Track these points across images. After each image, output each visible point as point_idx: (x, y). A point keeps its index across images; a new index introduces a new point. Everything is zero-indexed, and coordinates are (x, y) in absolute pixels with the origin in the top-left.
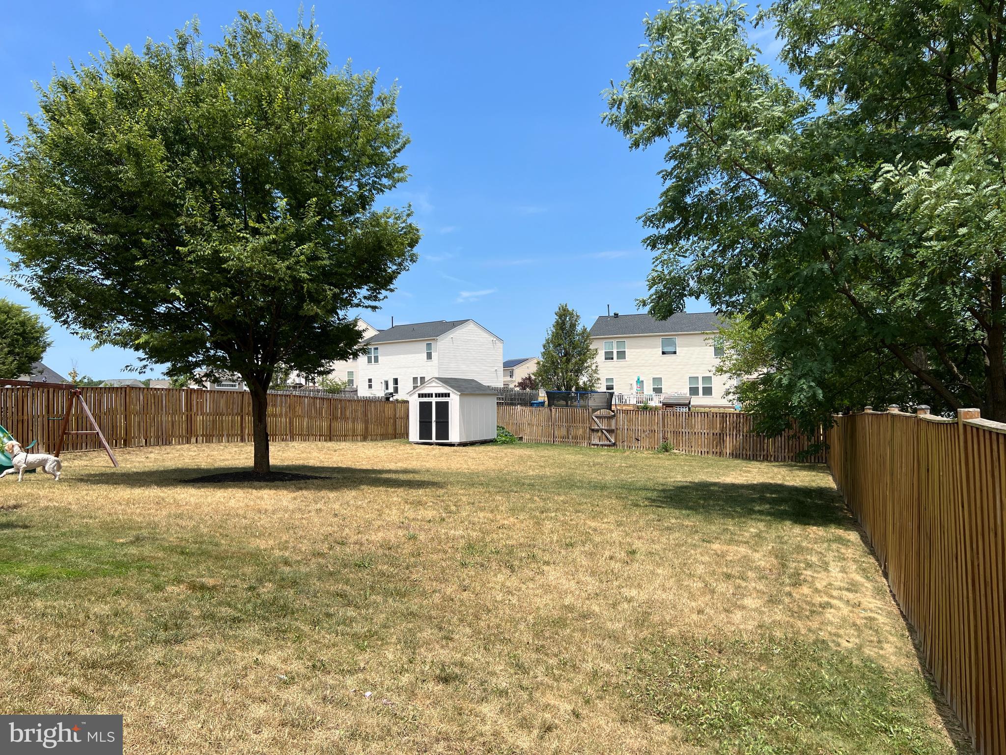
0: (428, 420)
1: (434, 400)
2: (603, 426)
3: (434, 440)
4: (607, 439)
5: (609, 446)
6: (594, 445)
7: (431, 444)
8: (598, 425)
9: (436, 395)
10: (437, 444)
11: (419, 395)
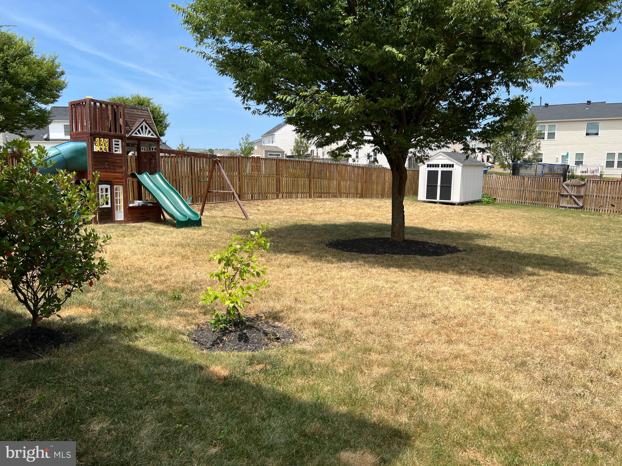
0: (434, 184)
1: (440, 169)
2: (573, 192)
3: (438, 200)
4: (576, 202)
5: (577, 208)
6: (562, 207)
7: (435, 203)
8: (567, 192)
9: (443, 166)
10: (441, 203)
11: (428, 166)
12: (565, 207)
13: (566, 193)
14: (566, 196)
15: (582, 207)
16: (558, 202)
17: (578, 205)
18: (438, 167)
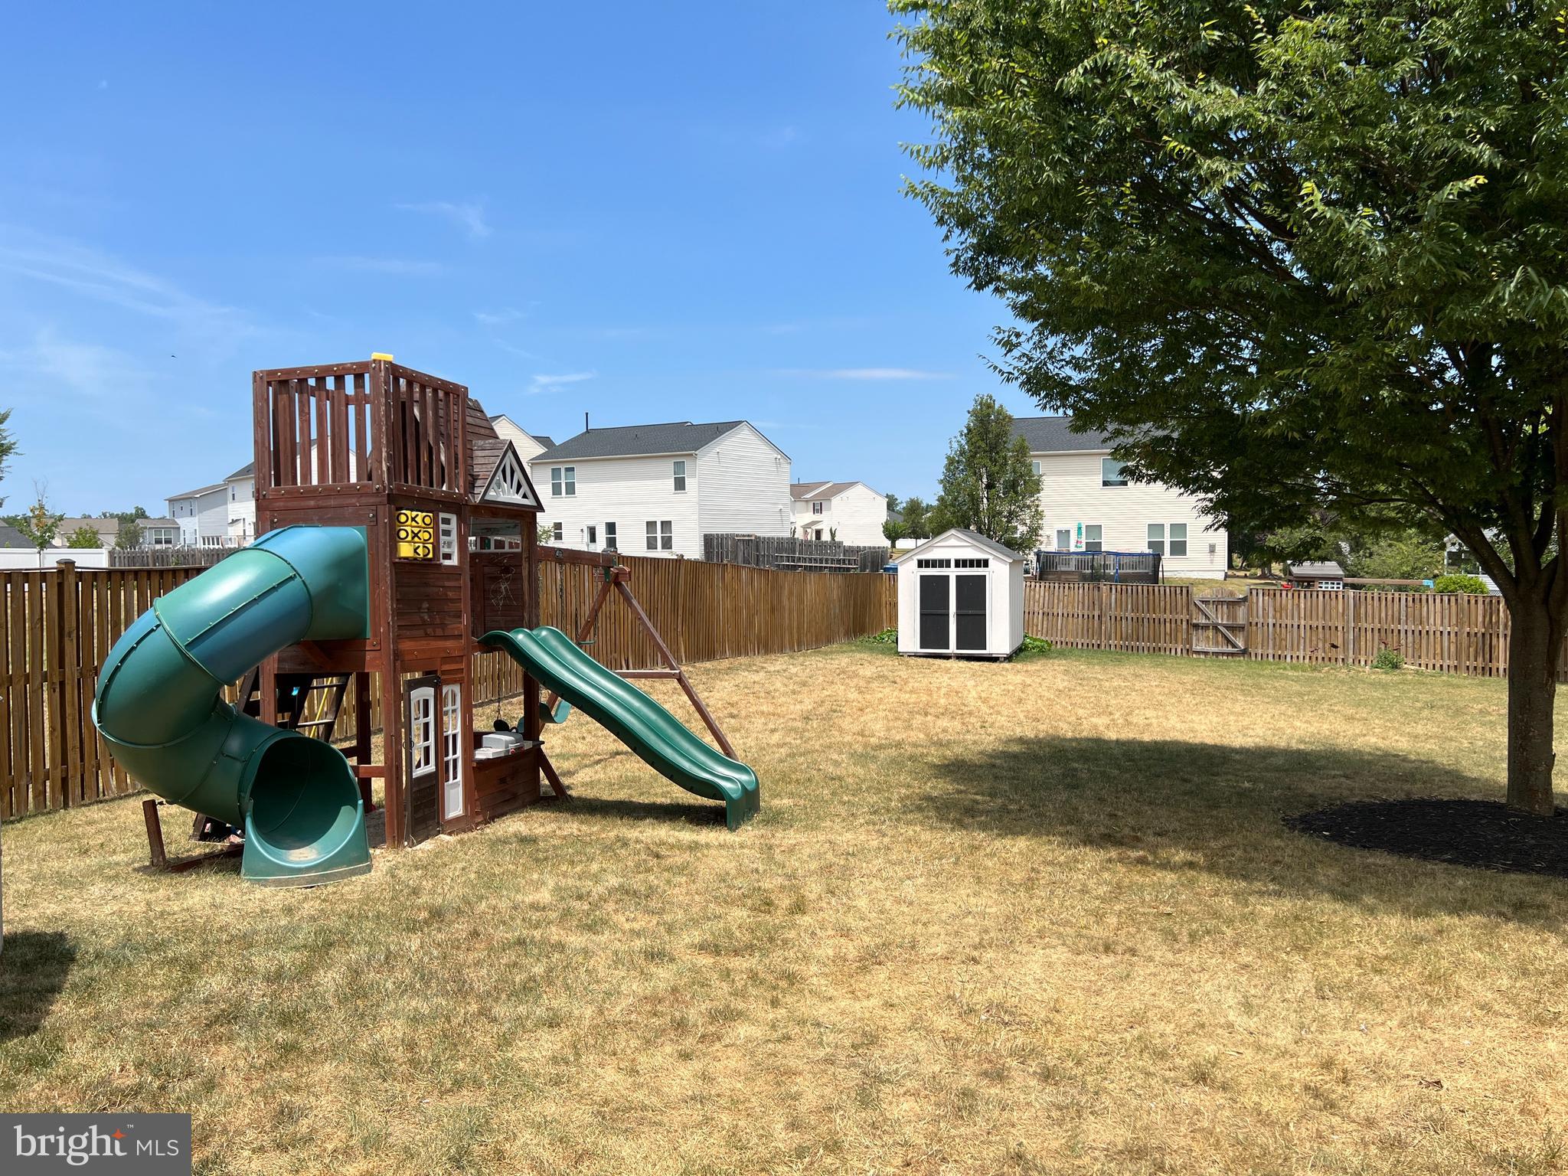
0: (940, 612)
1: (953, 573)
2: (1220, 618)
3: (953, 648)
4: (1229, 641)
5: (1232, 654)
6: (1198, 653)
7: (947, 657)
8: (1207, 617)
9: (958, 564)
10: (959, 657)
11: (920, 564)
12: (1206, 653)
13: (1203, 621)
14: (1206, 627)
15: (1244, 652)
16: (1189, 641)
17: (1234, 646)
18: (948, 565)
